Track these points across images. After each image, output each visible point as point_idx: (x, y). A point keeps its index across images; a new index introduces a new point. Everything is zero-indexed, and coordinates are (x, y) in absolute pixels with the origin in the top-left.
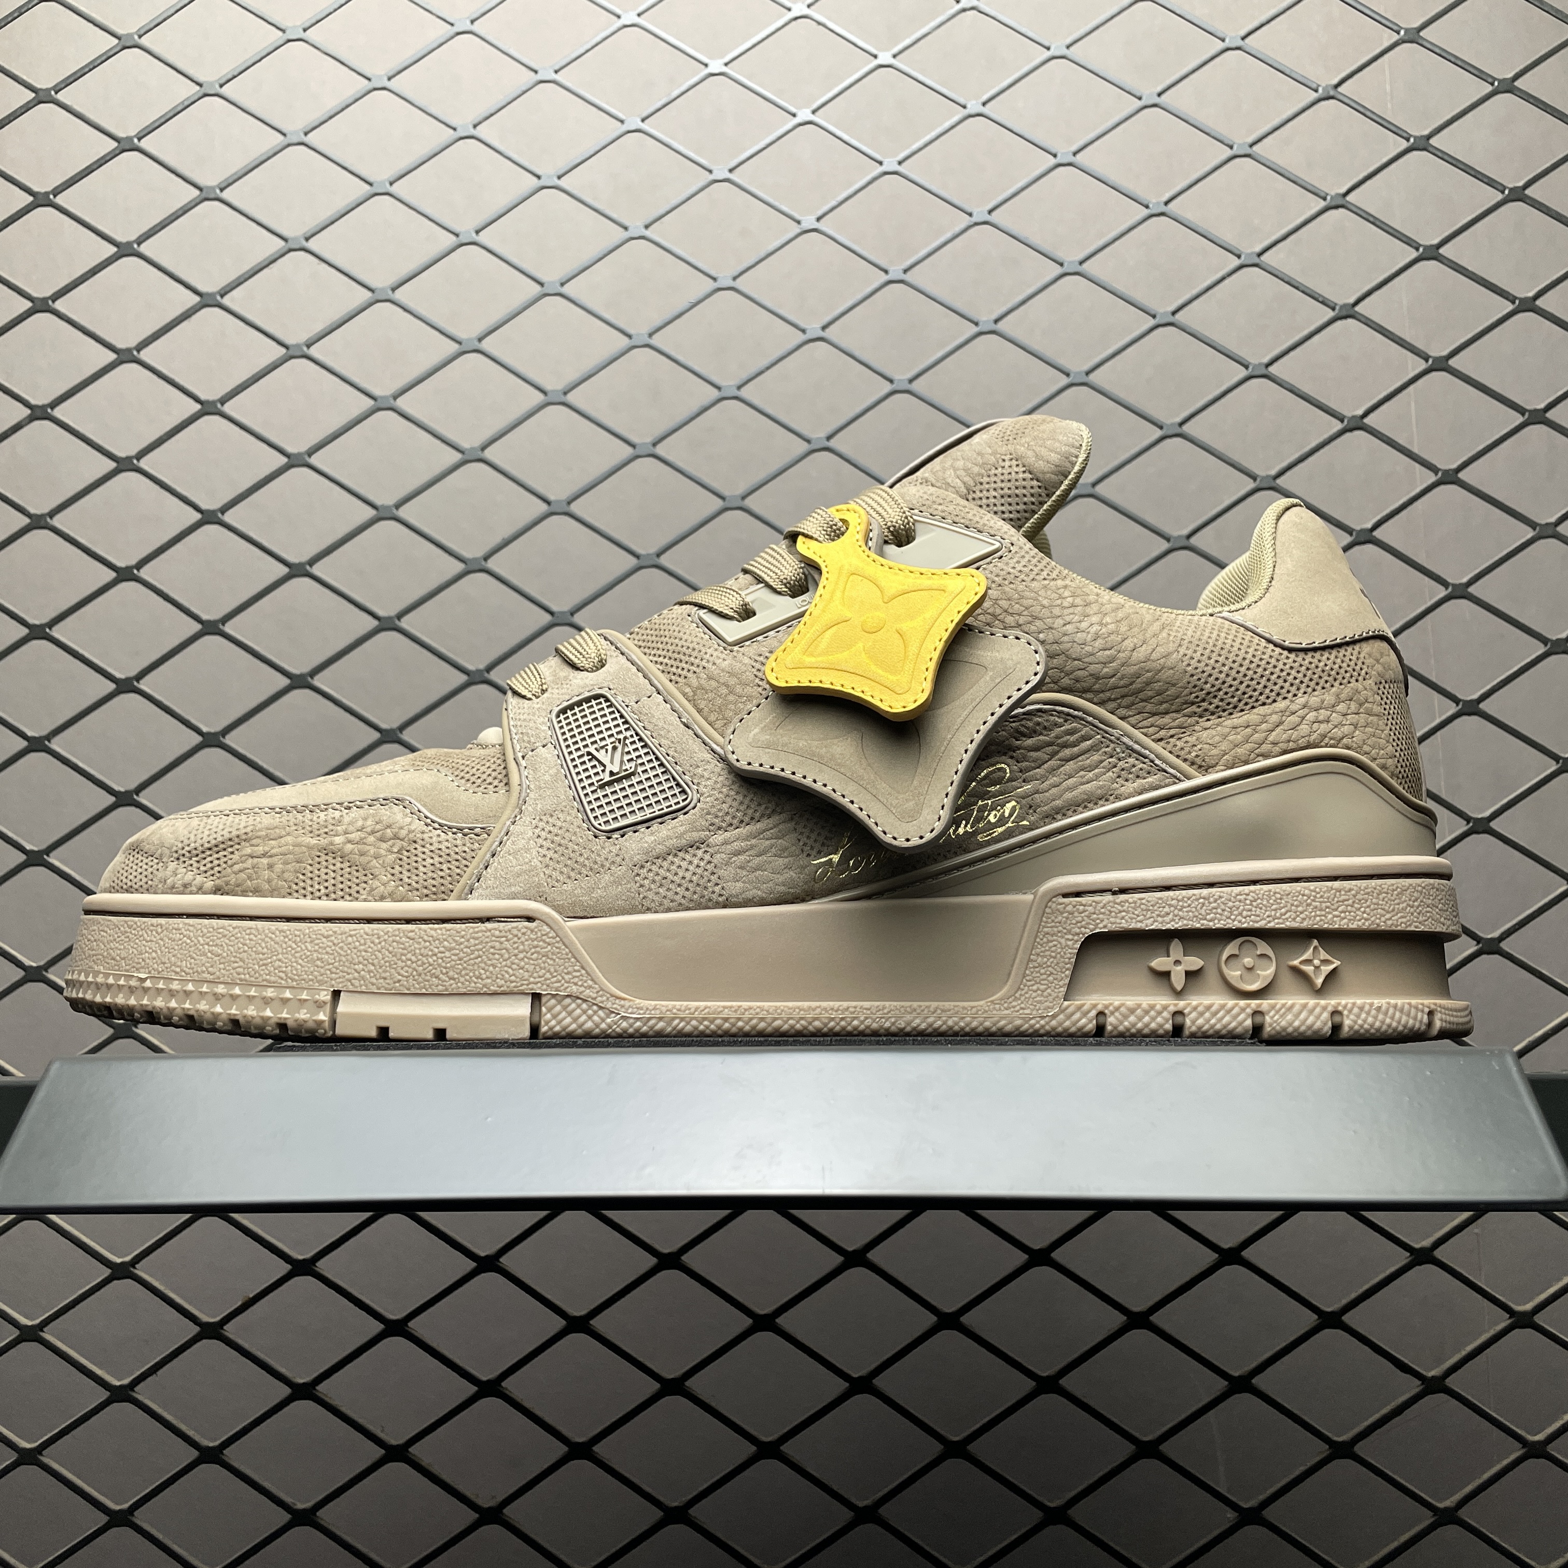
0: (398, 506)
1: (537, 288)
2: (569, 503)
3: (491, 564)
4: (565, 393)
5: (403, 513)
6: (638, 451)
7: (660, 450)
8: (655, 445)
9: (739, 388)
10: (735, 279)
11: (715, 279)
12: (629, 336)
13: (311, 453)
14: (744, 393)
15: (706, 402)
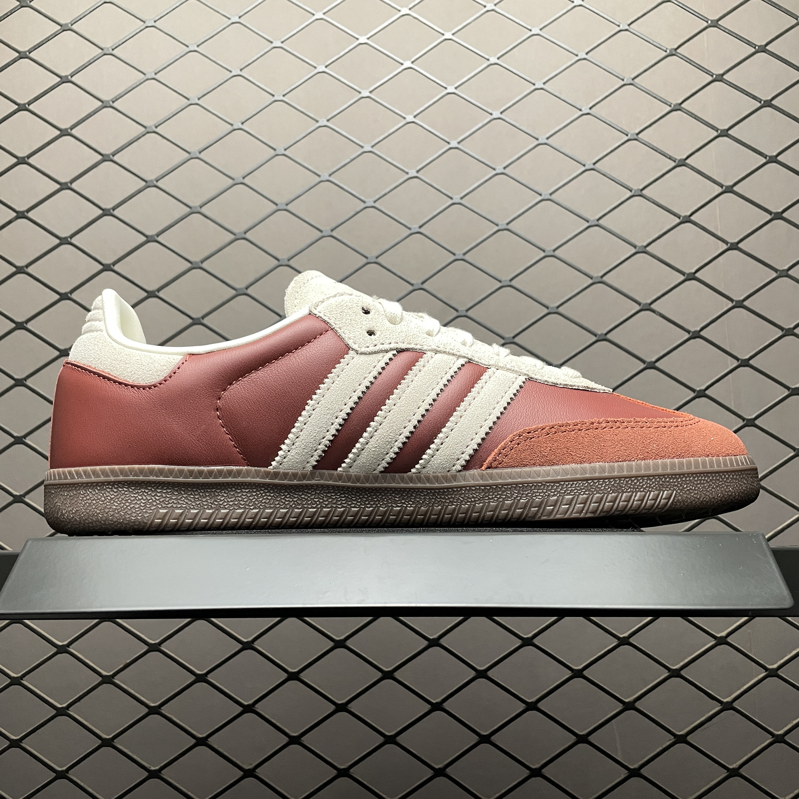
0: (202, 262)
1: (272, 151)
2: (289, 260)
3: (249, 291)
4: (287, 205)
5: (204, 265)
6: (324, 234)
7: (334, 234)
8: (332, 230)
9: (375, 202)
10: (373, 147)
11: (362, 147)
12: (319, 176)
13: (158, 235)
14: (376, 205)
15: (358, 210)
